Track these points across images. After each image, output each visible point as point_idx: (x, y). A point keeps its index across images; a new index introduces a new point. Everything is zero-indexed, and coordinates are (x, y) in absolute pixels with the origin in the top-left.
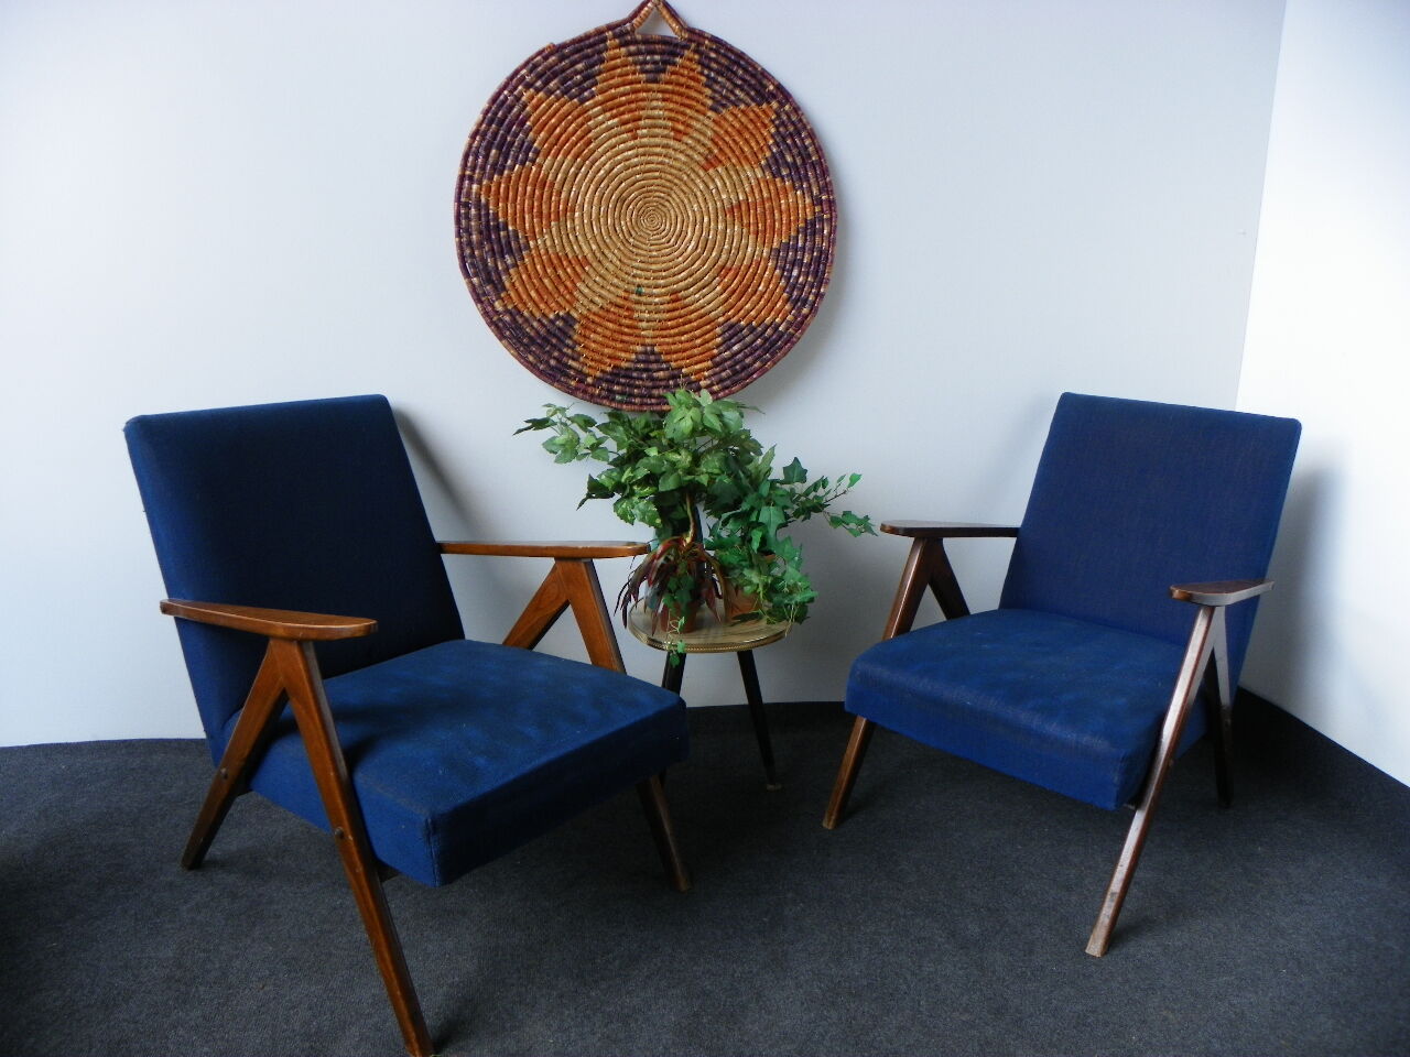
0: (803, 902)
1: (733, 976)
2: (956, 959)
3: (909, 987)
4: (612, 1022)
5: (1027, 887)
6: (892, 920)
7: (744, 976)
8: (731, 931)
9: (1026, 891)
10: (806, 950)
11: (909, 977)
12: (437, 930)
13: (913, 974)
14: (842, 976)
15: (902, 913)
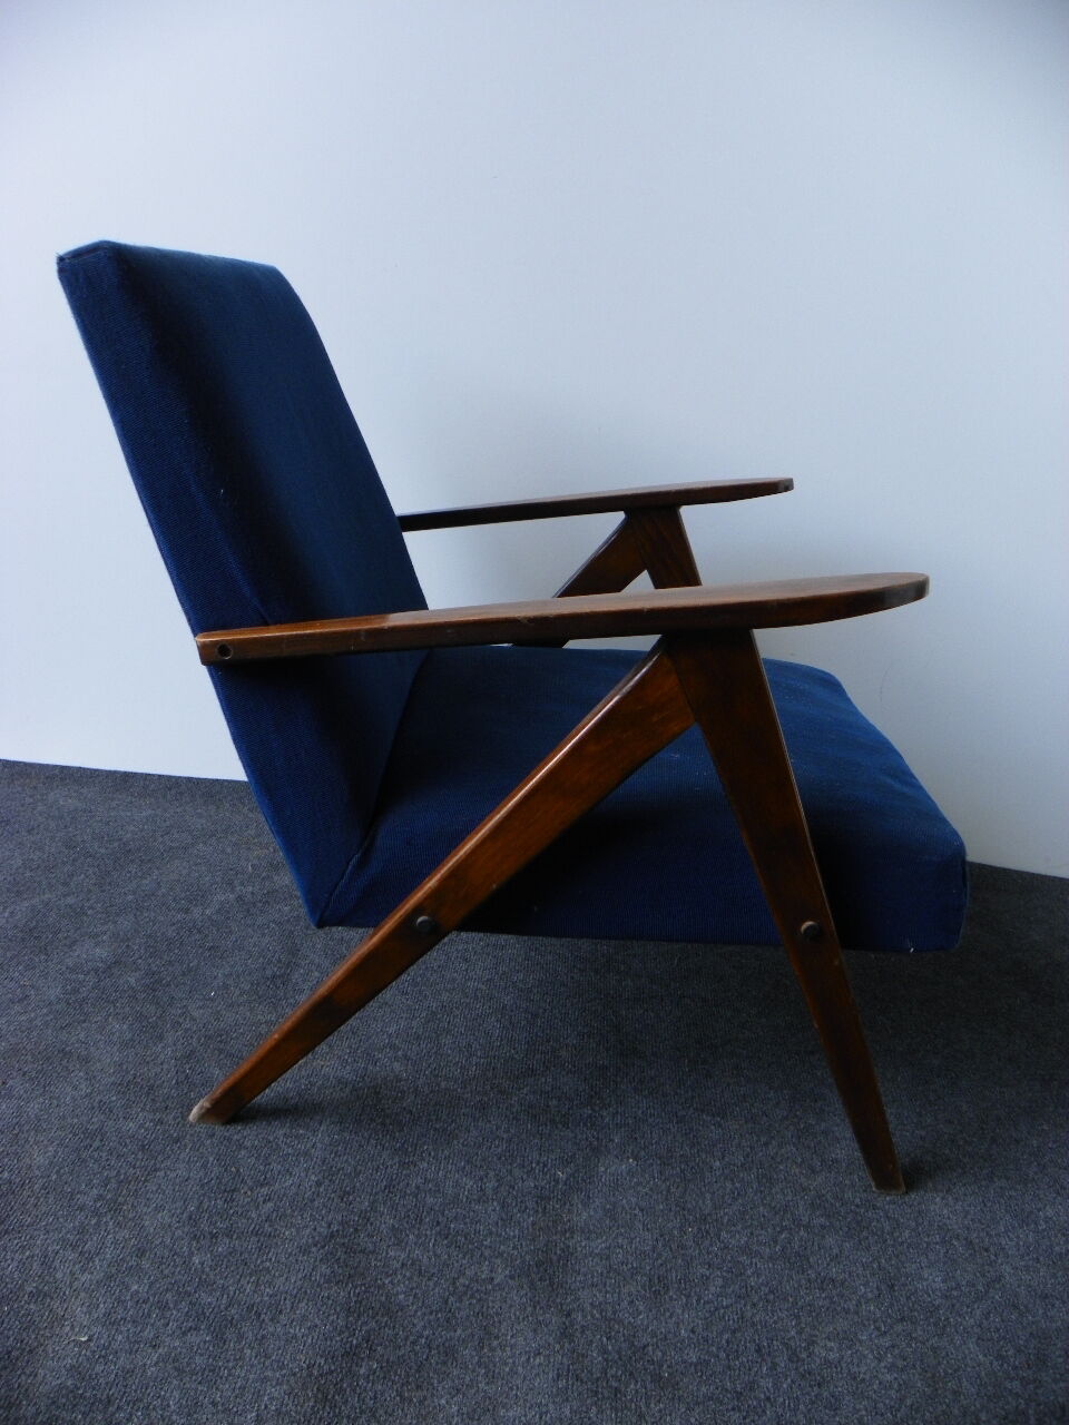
0: (635, 1159)
1: (454, 1280)
2: (886, 1342)
3: (776, 1386)
4: (197, 1329)
5: (1050, 1212)
6: (783, 1229)
7: (475, 1286)
8: (490, 1185)
9: (1047, 1220)
10: (608, 1258)
11: (782, 1362)
12: (31, 1079)
13: (794, 1357)
14: (654, 1335)
15: (805, 1219)
